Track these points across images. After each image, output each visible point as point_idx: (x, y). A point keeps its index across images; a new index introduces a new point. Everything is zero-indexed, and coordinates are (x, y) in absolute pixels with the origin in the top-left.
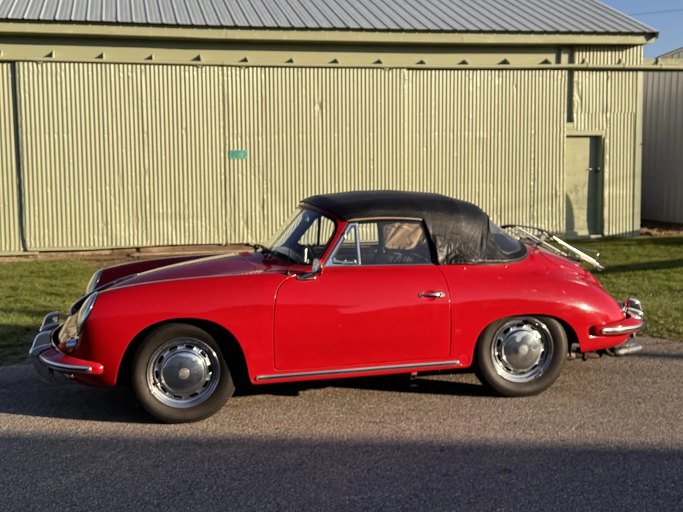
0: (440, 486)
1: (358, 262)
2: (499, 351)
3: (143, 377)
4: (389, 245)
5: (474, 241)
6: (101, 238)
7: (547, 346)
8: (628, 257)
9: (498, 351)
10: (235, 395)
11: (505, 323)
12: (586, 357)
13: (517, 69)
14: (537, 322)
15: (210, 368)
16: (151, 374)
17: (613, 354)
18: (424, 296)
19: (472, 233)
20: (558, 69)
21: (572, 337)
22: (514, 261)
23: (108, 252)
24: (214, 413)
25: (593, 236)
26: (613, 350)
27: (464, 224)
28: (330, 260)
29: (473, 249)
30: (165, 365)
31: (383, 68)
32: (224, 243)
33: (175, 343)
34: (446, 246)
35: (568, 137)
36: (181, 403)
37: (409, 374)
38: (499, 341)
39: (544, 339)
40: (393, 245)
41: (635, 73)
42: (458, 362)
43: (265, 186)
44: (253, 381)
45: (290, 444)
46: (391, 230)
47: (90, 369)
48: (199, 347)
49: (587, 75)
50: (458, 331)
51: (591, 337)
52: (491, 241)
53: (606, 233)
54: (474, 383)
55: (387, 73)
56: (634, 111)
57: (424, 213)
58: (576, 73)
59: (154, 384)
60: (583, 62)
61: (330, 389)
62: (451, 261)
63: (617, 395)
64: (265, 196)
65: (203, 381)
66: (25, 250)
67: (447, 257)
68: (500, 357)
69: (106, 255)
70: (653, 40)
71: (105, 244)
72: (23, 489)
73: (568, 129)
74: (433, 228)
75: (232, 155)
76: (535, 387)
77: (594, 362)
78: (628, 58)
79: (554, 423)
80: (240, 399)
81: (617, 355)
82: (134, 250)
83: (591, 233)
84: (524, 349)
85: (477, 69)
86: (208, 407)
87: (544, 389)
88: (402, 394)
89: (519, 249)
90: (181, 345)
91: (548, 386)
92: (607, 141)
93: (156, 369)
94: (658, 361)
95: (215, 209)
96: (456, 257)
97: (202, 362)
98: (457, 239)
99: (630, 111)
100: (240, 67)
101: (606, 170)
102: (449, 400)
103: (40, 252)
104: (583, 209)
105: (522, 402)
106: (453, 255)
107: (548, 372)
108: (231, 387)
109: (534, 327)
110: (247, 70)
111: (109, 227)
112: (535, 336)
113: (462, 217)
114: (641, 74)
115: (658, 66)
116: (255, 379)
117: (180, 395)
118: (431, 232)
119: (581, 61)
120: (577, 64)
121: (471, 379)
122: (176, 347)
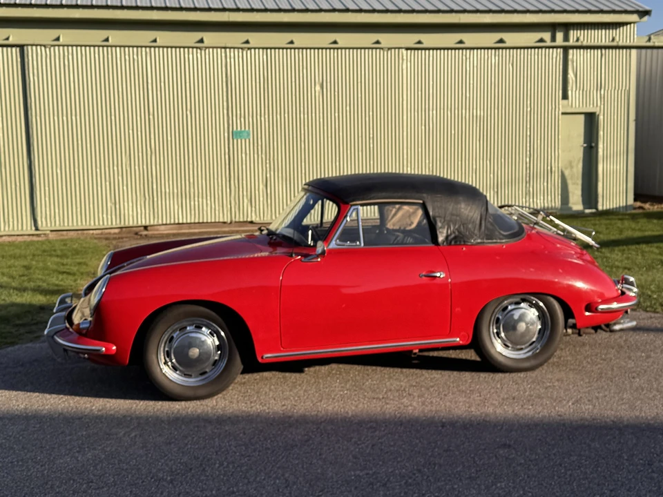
0: (442, 461)
1: (361, 244)
2: (498, 328)
3: (154, 357)
4: (390, 226)
5: (473, 222)
6: (109, 217)
7: (544, 324)
8: (621, 231)
9: (496, 328)
10: (243, 372)
11: (503, 301)
12: (582, 333)
13: (513, 48)
14: (535, 300)
15: (219, 348)
16: (162, 354)
17: (608, 330)
18: (425, 276)
19: (471, 214)
20: (553, 47)
21: (568, 313)
22: (512, 241)
23: (117, 231)
24: (223, 390)
25: (587, 211)
26: (608, 326)
27: (463, 205)
28: (334, 242)
29: (472, 230)
30: (175, 344)
31: (382, 49)
32: (229, 221)
33: (185, 324)
34: (446, 227)
35: (563, 114)
36: (191, 381)
37: (410, 352)
38: (498, 319)
39: (542, 317)
40: (394, 225)
41: (628, 50)
42: (458, 339)
43: (268, 165)
44: (260, 360)
45: (297, 421)
46: (391, 211)
47: (104, 349)
48: (208, 327)
49: (582, 53)
50: (458, 309)
51: (587, 314)
52: (489, 222)
53: (600, 208)
54: (473, 358)
55: (386, 53)
56: (628, 88)
57: (425, 195)
58: (571, 51)
59: (165, 363)
60: (578, 40)
61: (334, 366)
62: (451, 242)
63: (613, 370)
64: (268, 175)
65: (212, 360)
66: (37, 229)
67: (447, 237)
68: (498, 334)
69: (115, 234)
70: (646, 18)
71: (114, 223)
72: (42, 466)
73: (563, 107)
74: (433, 209)
75: (236, 135)
76: (533, 363)
77: (589, 337)
78: (621, 36)
79: (552, 398)
80: (247, 376)
81: (612, 331)
82: (142, 228)
83: (585, 208)
84: (522, 326)
85: (473, 49)
86: (217, 385)
87: (541, 365)
88: (404, 370)
89: (517, 229)
90: (190, 325)
91: (546, 361)
92: (601, 117)
93: (166, 349)
94: (652, 336)
95: (220, 188)
96: (455, 238)
97: (211, 341)
98: (456, 220)
99: (624, 88)
100: (242, 49)
101: (601, 146)
102: (449, 376)
103: (51, 231)
104: (577, 184)
105: (520, 377)
106: (453, 236)
107: (545, 348)
108: (239, 365)
109: (532, 305)
110: (249, 52)
111: (118, 206)
112: (532, 314)
113: (461, 198)
114: (634, 52)
115: (651, 44)
116: (262, 358)
117: (190, 373)
118: (431, 214)
119: (575, 39)
120: (571, 42)
121: (471, 355)
122: (186, 328)
